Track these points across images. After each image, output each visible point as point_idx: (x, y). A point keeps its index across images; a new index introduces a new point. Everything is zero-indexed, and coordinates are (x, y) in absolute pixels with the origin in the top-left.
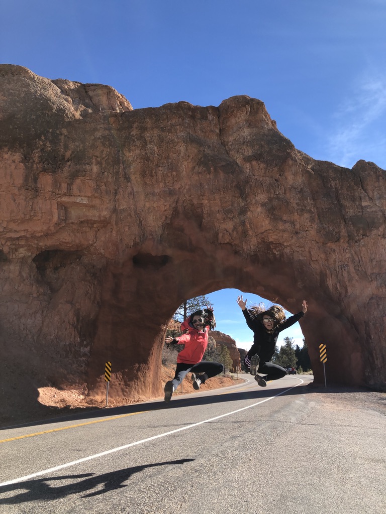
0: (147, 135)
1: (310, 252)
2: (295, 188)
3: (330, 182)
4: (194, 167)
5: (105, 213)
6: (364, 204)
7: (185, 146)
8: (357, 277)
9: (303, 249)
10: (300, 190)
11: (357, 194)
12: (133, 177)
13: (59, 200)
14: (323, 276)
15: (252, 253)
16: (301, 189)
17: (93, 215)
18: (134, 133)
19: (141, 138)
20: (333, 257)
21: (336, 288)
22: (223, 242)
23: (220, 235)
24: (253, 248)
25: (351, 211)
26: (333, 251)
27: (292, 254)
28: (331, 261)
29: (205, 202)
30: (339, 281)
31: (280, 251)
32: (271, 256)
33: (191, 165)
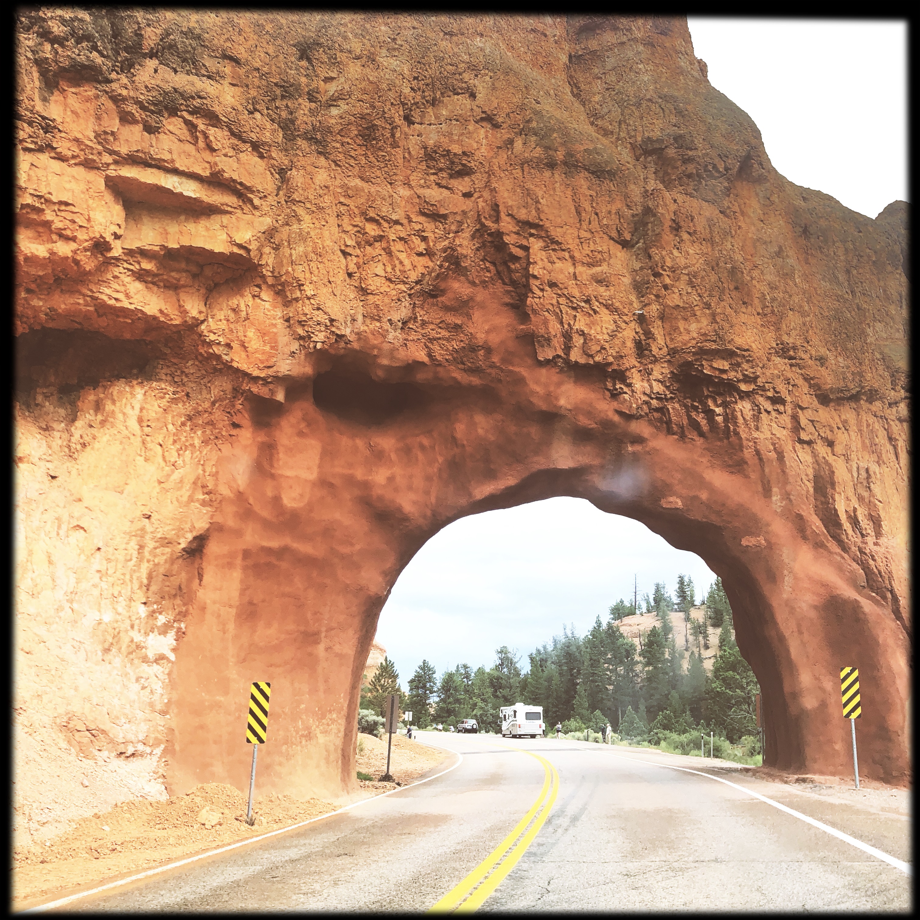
1: (795, 418)
2: (765, 243)
3: (834, 242)
7: (488, 78)
9: (781, 408)
10: (776, 249)
12: (334, 143)
13: (112, 173)
15: (655, 403)
16: (780, 247)
17: (212, 239)
20: (841, 437)
21: (854, 521)
22: (582, 360)
23: (578, 341)
24: (658, 388)
25: (879, 326)
26: (845, 422)
27: (756, 418)
28: (839, 449)
29: (536, 245)
30: (861, 499)
31: (725, 405)
32: (701, 419)
33: (504, 134)
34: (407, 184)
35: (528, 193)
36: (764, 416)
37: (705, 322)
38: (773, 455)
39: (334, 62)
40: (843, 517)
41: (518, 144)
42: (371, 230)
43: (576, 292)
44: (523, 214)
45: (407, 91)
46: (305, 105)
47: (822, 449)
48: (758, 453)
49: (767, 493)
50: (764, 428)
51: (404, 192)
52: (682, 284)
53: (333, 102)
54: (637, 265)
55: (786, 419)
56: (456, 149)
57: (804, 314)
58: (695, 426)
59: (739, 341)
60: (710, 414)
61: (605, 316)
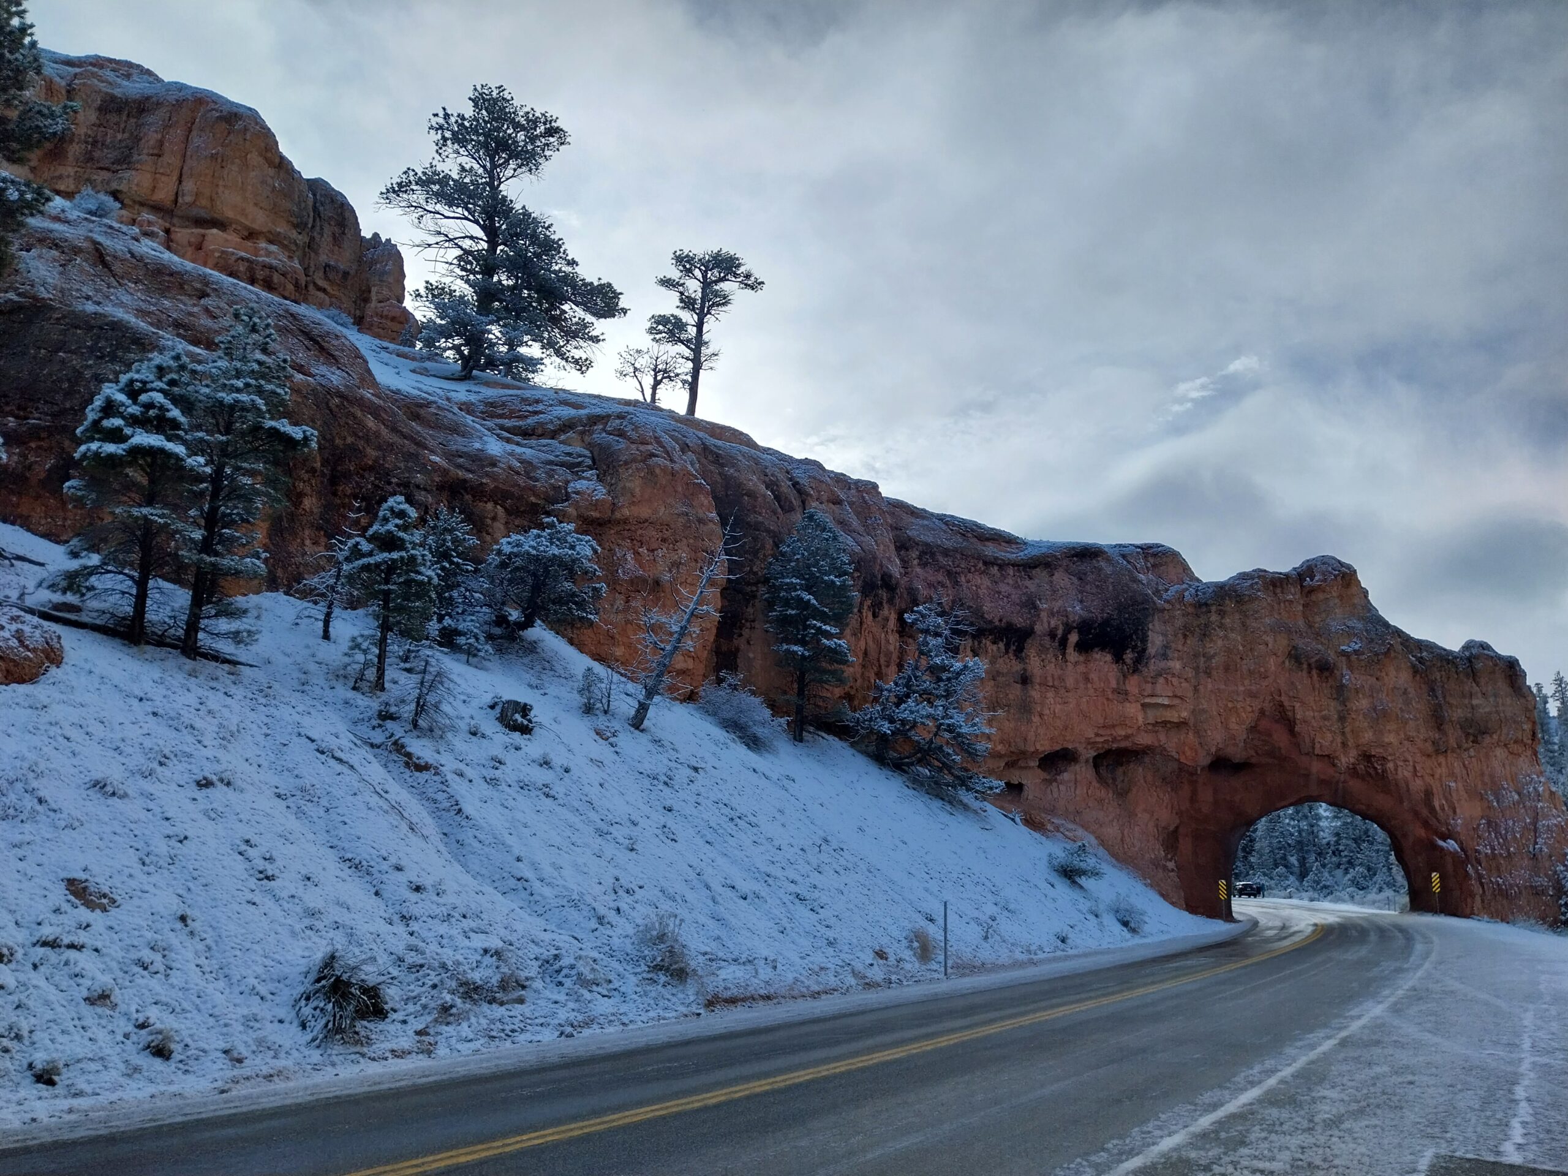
0: (1227, 621)
1: (1415, 767)
4: (1284, 662)
5: (1184, 714)
6: (1475, 702)
8: (1466, 796)
11: (1467, 688)
12: (1214, 673)
13: (1142, 701)
14: (1428, 794)
15: (1351, 766)
17: (1173, 716)
18: (1214, 617)
19: (1221, 626)
20: (1439, 771)
21: (1443, 809)
22: (1320, 753)
23: (1317, 746)
24: (1352, 760)
25: (1459, 711)
26: (1440, 765)
27: (1396, 770)
28: (1437, 776)
29: (1297, 705)
30: (1447, 800)
31: (1382, 765)
32: (1371, 771)
33: (1280, 660)
34: (1243, 684)
35: (1292, 683)
36: (1400, 769)
37: (1371, 734)
38: (1404, 785)
39: (1211, 640)
40: (1438, 808)
41: (1287, 663)
42: (1230, 705)
43: (1315, 725)
44: (1291, 694)
45: (1241, 648)
46: (1202, 659)
47: (1428, 779)
48: (1397, 785)
49: (1401, 802)
50: (1400, 772)
51: (1242, 688)
52: (1361, 717)
53: (1213, 657)
54: (1340, 708)
55: (1411, 768)
56: (1262, 670)
57: (1417, 719)
58: (1370, 774)
59: (1386, 740)
60: (1375, 769)
61: (1329, 735)
